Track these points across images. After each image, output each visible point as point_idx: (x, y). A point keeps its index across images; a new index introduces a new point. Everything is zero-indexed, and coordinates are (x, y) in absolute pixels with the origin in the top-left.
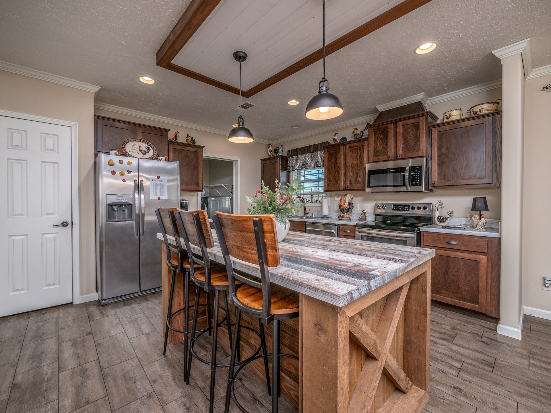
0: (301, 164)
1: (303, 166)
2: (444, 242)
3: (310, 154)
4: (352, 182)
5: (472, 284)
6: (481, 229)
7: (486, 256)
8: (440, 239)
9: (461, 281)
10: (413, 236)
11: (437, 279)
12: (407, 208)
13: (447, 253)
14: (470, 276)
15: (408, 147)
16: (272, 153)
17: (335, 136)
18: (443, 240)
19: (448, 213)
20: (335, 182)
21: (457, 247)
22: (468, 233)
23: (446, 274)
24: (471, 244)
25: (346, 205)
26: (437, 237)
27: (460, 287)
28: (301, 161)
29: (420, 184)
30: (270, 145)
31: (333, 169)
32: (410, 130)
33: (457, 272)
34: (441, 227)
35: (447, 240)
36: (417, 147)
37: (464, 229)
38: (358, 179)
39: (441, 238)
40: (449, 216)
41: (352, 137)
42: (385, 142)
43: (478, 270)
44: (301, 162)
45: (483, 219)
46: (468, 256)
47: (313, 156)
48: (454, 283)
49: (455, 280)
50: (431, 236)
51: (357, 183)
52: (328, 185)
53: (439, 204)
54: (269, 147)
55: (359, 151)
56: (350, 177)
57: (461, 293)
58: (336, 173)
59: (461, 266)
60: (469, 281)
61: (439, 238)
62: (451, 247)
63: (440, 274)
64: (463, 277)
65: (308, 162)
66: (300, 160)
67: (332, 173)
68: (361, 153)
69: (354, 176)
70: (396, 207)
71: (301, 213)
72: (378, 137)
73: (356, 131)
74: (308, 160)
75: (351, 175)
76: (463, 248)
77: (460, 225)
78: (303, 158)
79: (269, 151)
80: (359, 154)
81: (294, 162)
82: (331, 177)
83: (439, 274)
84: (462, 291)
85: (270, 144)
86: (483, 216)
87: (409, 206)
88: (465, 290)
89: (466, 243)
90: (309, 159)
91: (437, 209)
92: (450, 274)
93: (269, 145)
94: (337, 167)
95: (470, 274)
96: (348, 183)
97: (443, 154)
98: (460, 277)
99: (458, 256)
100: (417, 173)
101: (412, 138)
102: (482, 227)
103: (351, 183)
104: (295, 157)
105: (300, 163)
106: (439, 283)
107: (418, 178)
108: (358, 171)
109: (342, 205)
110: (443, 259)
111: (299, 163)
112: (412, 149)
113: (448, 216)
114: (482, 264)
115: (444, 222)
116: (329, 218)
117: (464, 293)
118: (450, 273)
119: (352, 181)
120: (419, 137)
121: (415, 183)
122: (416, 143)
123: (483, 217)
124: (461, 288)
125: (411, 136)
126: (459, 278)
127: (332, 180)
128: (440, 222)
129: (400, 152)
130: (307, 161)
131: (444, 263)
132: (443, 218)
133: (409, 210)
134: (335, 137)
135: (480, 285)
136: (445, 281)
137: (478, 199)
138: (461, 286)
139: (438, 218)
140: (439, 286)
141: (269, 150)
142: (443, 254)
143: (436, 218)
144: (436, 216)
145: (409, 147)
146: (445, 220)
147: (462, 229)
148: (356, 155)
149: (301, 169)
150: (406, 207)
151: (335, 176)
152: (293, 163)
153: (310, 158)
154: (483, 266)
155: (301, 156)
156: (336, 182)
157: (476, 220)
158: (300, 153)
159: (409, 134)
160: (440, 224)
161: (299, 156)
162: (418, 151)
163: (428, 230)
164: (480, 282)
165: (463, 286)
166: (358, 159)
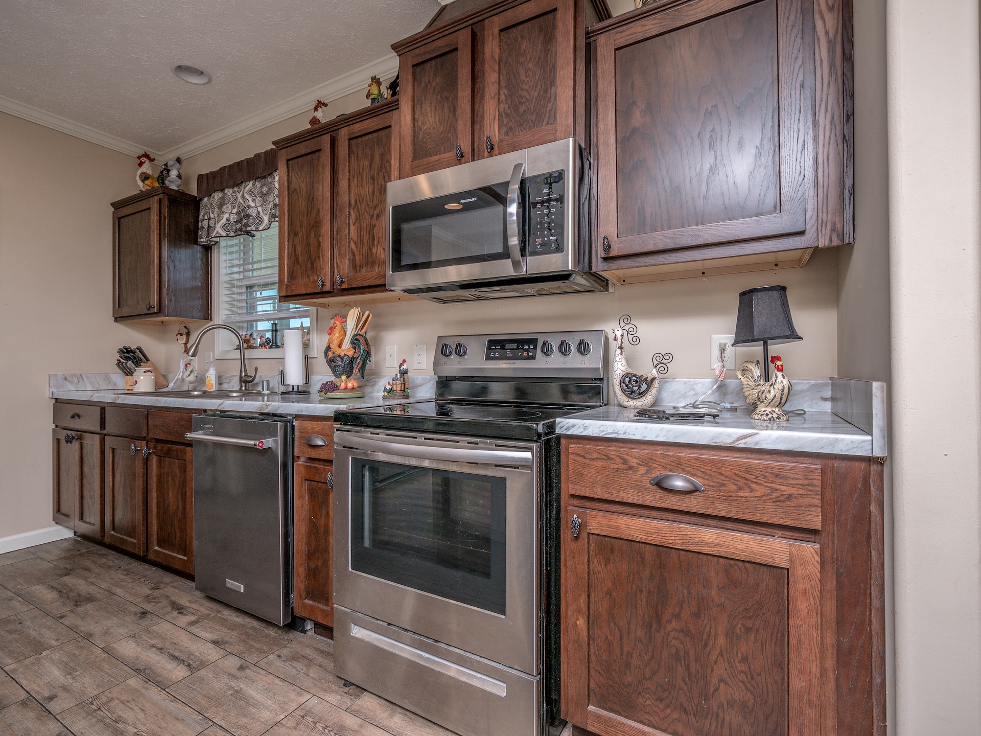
0: (234, 218)
1: (239, 226)
2: (646, 482)
3: (258, 184)
4: (358, 263)
5: (759, 674)
6: (775, 416)
7: (817, 546)
8: (631, 468)
9: (713, 658)
10: (526, 459)
11: (622, 648)
12: (530, 350)
13: (658, 531)
14: (752, 637)
15: (521, 111)
16: (147, 182)
17: (316, 109)
18: (642, 470)
19: (656, 363)
20: (309, 265)
21: (693, 504)
22: (739, 439)
23: (654, 625)
24: (752, 490)
25: (347, 348)
26: (618, 460)
27: (712, 689)
28: (234, 207)
29: (559, 248)
30: (143, 159)
31: (305, 220)
32: (525, 44)
33: (697, 615)
34: (632, 416)
35: (657, 473)
36: (550, 104)
37: (711, 419)
38: (374, 250)
39: (633, 462)
40: (658, 371)
42: (447, 98)
43: (784, 611)
44: (235, 211)
45: (779, 374)
46: (740, 546)
47: (265, 189)
48: (688, 668)
49: (692, 653)
50: (595, 455)
51: (373, 264)
52: (292, 276)
53: (627, 328)
54: (141, 164)
55: (376, 148)
56: (352, 245)
57: (718, 715)
58: (312, 235)
59: (714, 592)
60: (745, 659)
61: (625, 462)
62: (672, 502)
63: (633, 627)
64: (722, 641)
65: (250, 212)
66: (229, 205)
67: (300, 235)
68: (382, 156)
69: (362, 241)
70: (497, 347)
72: (426, 86)
74: (252, 204)
75: (355, 239)
76: (721, 509)
77: (694, 406)
78: (240, 200)
79: (138, 178)
80: (377, 159)
81: (213, 212)
82: (299, 249)
83: (629, 624)
84: (721, 706)
85: (146, 156)
86: (779, 363)
87: (534, 342)
88: (731, 703)
89: (733, 487)
90: (254, 200)
91: (621, 348)
92: (669, 627)
93: (139, 158)
94: (314, 213)
95: (748, 630)
96: (346, 265)
98: (711, 643)
99: (701, 542)
101: (531, 74)
102: (776, 410)
103: (354, 266)
104: (217, 196)
105: (229, 214)
106: (628, 665)
107: (553, 221)
108: (374, 221)
109: (334, 346)
110: (643, 559)
111: (226, 216)
112: (533, 117)
113: (654, 371)
114: (800, 586)
115: (642, 394)
117: (727, 719)
118: (669, 621)
119: (357, 258)
120: (554, 67)
121: (543, 240)
122: (546, 91)
123: (778, 370)
124: (716, 690)
125: (531, 66)
126: (706, 645)
127: (300, 259)
128: (632, 394)
129: (495, 130)
130: (249, 207)
131: (647, 573)
132: (639, 380)
133: (533, 358)
134: (316, 114)
135: (796, 683)
136: (653, 657)
137: (760, 294)
138: (715, 681)
139: (622, 381)
140: (630, 679)
141: (139, 173)
142: (641, 537)
143: (616, 381)
144: (619, 372)
145: (524, 111)
146: (644, 387)
147: (706, 418)
148: (367, 163)
149: (232, 234)
150: (526, 347)
151: (308, 245)
152: (212, 216)
153: (258, 198)
154: (805, 594)
155: (234, 192)
156: (312, 263)
157: (752, 384)
158: (231, 183)
159: (522, 59)
160: (631, 403)
161: (229, 192)
162: (551, 121)
163: (585, 428)
164: (793, 672)
165: (722, 685)
166: (373, 178)
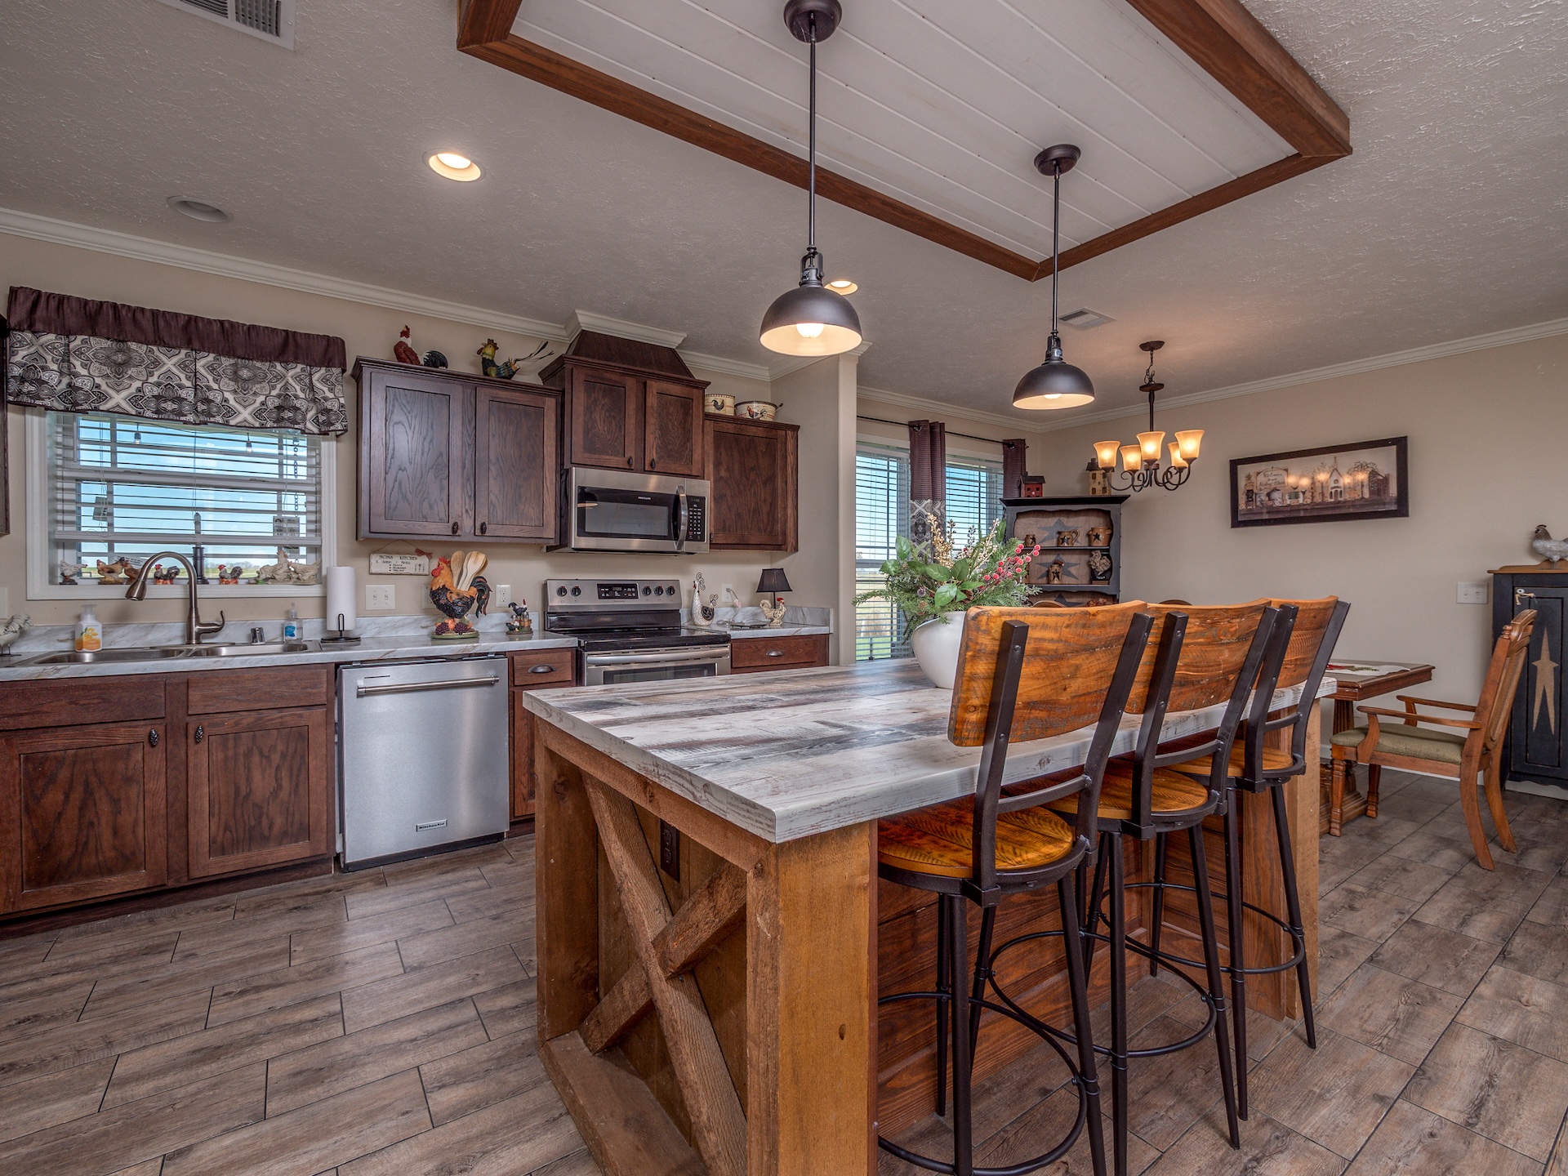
4: (499, 514)
8: (759, 650)
12: (632, 592)
15: (669, 449)
17: (404, 334)
18: (763, 650)
19: (711, 600)
20: (425, 506)
25: (468, 590)
26: (754, 648)
29: (702, 538)
31: (418, 458)
32: (671, 409)
36: (687, 452)
38: (521, 507)
39: (760, 647)
40: (712, 604)
41: (473, 364)
42: (614, 418)
45: (781, 605)
53: (700, 580)
55: (523, 420)
56: (493, 496)
58: (430, 476)
61: (757, 648)
66: (141, 369)
67: (409, 472)
68: (530, 428)
69: (505, 496)
70: (607, 590)
71: (171, 633)
72: (595, 400)
73: (489, 350)
75: (496, 491)
80: (524, 430)
82: (407, 486)
86: (780, 601)
87: (635, 586)
91: (698, 592)
94: (434, 454)
96: (485, 514)
97: (721, 478)
100: (697, 512)
101: (676, 429)
102: (780, 621)
103: (495, 517)
104: (100, 344)
105: (144, 382)
107: (699, 524)
108: (520, 481)
112: (679, 455)
116: (358, 639)
119: (499, 510)
120: (690, 431)
122: (685, 443)
125: (676, 424)
127: (410, 498)
128: (707, 617)
129: (652, 454)
132: (710, 610)
133: (636, 597)
134: (404, 340)
139: (703, 610)
143: (698, 612)
144: (699, 606)
145: (670, 447)
146: (711, 613)
148: (512, 429)
150: (629, 590)
151: (424, 485)
156: (431, 505)
157: (768, 610)
159: (670, 418)
162: (688, 461)
166: (519, 443)
